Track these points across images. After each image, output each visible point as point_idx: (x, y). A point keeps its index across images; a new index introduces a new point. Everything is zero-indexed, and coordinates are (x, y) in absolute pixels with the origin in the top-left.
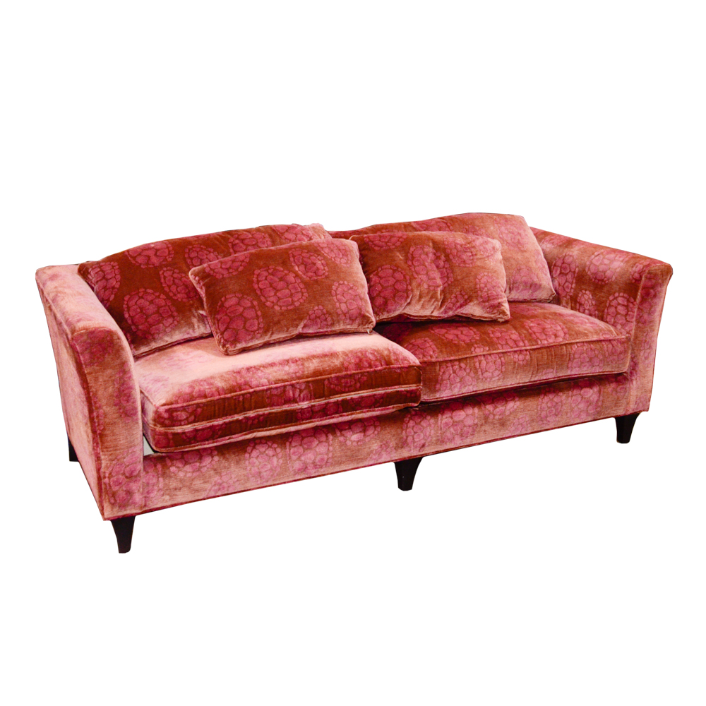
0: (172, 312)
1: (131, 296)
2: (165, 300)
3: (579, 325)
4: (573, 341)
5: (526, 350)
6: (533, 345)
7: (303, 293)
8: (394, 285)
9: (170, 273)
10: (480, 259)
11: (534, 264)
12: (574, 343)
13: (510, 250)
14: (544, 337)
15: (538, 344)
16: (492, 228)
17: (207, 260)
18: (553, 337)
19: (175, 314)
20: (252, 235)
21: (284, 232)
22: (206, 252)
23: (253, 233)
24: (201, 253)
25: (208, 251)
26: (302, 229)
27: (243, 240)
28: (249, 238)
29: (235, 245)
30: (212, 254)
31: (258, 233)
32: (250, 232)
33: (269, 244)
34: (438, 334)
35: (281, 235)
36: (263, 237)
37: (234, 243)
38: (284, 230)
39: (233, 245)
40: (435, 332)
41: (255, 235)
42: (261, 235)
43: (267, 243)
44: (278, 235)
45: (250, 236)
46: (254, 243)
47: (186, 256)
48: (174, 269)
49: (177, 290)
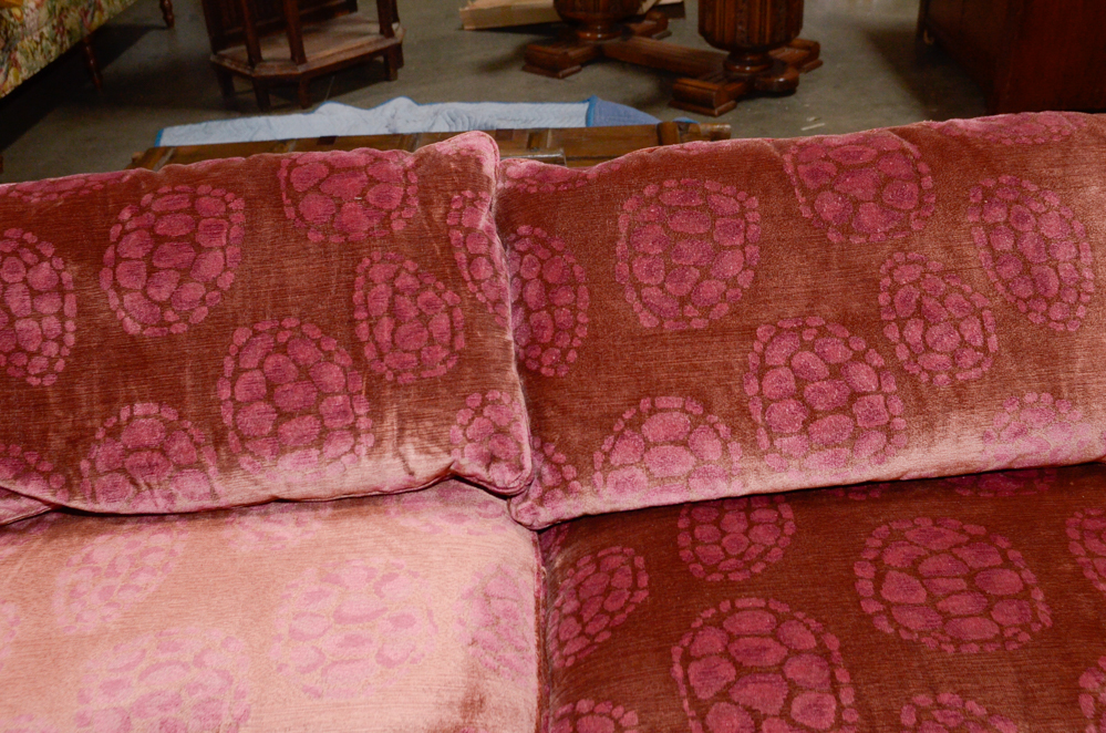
16: (1094, 189)
20: (195, 197)
21: (305, 193)
22: (29, 257)
23: (203, 189)
24: (14, 259)
25: (37, 252)
26: (373, 181)
27: (160, 215)
28: (178, 212)
29: (127, 233)
30: (46, 265)
31: (218, 192)
32: (196, 187)
33: (232, 236)
34: (690, 690)
35: (289, 201)
36: (223, 209)
37: (128, 227)
38: (311, 183)
39: (125, 233)
40: (686, 677)
41: (203, 200)
42: (223, 200)
43: (228, 233)
44: (279, 205)
45: (185, 205)
46: (182, 233)
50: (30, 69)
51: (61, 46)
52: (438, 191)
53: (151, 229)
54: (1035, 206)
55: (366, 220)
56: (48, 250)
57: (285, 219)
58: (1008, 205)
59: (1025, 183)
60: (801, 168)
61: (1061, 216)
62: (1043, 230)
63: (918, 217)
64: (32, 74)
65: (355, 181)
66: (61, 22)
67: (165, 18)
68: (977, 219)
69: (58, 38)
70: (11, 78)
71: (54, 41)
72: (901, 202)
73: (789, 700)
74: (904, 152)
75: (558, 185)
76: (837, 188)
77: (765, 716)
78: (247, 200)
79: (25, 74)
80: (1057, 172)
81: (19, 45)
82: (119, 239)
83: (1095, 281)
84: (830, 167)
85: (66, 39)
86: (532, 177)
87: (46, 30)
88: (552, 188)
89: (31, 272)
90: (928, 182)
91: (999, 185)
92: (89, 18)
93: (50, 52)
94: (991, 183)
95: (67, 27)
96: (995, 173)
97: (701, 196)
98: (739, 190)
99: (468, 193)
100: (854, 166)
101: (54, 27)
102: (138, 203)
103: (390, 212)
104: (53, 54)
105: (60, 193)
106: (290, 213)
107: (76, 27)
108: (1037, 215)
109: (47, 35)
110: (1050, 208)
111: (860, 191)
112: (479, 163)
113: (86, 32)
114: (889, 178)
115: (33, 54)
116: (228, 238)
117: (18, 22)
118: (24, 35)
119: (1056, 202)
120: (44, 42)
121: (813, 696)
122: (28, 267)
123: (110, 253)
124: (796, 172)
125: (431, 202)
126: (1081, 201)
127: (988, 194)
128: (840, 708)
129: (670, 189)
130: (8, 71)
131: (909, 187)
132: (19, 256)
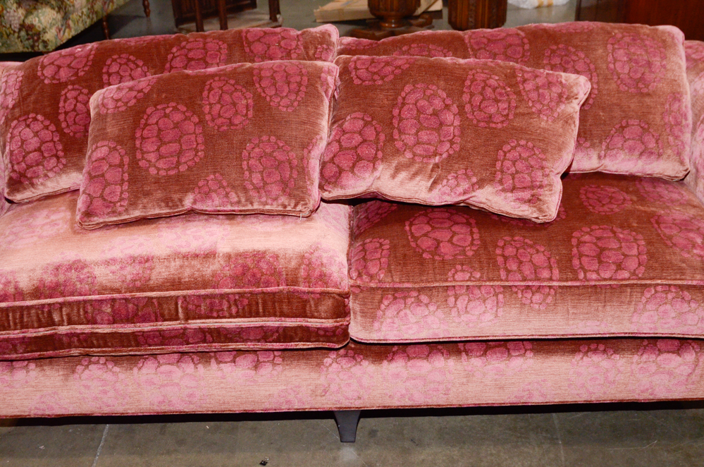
0: (57, 151)
1: (19, 121)
2: (52, 132)
3: (677, 250)
4: (648, 282)
5: (550, 287)
6: (567, 280)
7: (197, 151)
8: (356, 147)
9: (74, 93)
10: (523, 114)
11: (658, 119)
12: (650, 285)
13: (619, 92)
14: (596, 267)
15: (576, 279)
16: (600, 51)
17: (129, 78)
18: (614, 267)
19: (61, 154)
20: (205, 44)
21: (254, 42)
22: (132, 65)
23: (208, 40)
24: (125, 66)
25: (136, 64)
26: (283, 38)
27: (190, 50)
28: (198, 49)
29: (176, 57)
30: (139, 69)
31: (215, 41)
32: (206, 39)
33: (222, 58)
34: (412, 233)
35: (246, 45)
36: (218, 48)
37: (176, 55)
38: (256, 38)
39: (174, 57)
40: (410, 230)
41: (209, 44)
42: (218, 43)
43: (220, 58)
44: (242, 46)
45: (201, 45)
46: (200, 57)
47: (104, 70)
48: (83, 88)
49: (74, 120)
50: (75, 30)
51: (92, 20)
52: (312, 44)
53: (186, 55)
54: (575, 58)
55: (280, 54)
56: (140, 63)
57: (245, 52)
58: (561, 57)
59: (570, 48)
60: (472, 41)
61: (585, 62)
62: (576, 67)
63: (522, 61)
64: (76, 33)
65: (276, 38)
66: (92, 7)
67: (145, 11)
68: (548, 62)
69: (91, 16)
70: (66, 34)
71: (89, 17)
72: (515, 54)
73: (452, 237)
74: (518, 35)
75: (365, 46)
76: (487, 48)
77: (442, 241)
78: (228, 45)
79: (73, 33)
80: (585, 44)
81: (71, 16)
82: (172, 60)
83: (598, 89)
84: (485, 41)
85: (95, 16)
86: (354, 43)
87: (85, 10)
88: (362, 48)
89: (133, 72)
90: (527, 47)
91: (558, 48)
92: (106, 6)
93: (86, 22)
94: (555, 47)
95: (95, 10)
96: (557, 43)
97: (427, 51)
98: (444, 48)
99: (325, 46)
100: (496, 40)
101: (89, 9)
102: (179, 45)
103: (290, 50)
104: (88, 23)
105: (144, 41)
106: (247, 50)
107: (99, 10)
108: (574, 61)
109: (85, 13)
110: (580, 58)
111: (497, 50)
112: (330, 35)
113: (105, 14)
114: (510, 45)
115: (78, 22)
116: (220, 60)
117: (71, 4)
118: (74, 12)
119: (583, 56)
120: (84, 17)
121: (462, 236)
122: (131, 70)
123: (168, 65)
124: (470, 42)
125: (308, 48)
126: (594, 56)
127: (553, 52)
128: (473, 240)
129: (414, 48)
130: (65, 30)
131: (519, 49)
132: (127, 65)
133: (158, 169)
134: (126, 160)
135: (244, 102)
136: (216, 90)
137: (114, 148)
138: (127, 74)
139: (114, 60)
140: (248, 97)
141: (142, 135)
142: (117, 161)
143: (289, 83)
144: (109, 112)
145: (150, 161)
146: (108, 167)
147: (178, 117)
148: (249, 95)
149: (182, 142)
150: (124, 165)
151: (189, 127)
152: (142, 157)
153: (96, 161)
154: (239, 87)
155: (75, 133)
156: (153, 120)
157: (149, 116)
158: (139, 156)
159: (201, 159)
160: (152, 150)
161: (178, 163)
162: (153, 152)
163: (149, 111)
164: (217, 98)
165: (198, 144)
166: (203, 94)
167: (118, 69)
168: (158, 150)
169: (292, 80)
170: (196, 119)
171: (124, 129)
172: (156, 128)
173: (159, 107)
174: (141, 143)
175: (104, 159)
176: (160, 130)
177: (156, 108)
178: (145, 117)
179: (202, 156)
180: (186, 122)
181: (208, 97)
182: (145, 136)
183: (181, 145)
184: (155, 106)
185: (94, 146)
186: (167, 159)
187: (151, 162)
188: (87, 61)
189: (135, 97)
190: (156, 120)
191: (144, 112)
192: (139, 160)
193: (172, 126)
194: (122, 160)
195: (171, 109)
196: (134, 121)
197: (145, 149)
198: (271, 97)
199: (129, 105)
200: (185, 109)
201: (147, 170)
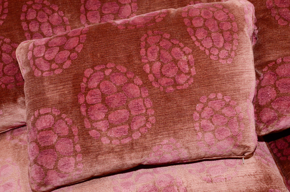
7: (147, 116)
22: (48, 11)
24: (42, 12)
25: (51, 9)
47: (22, 18)
48: (5, 37)
49: (3, 71)
56: (56, 8)
82: (85, 2)
122: (49, 16)
132: (44, 11)
133: (111, 139)
134: (75, 130)
135: (185, 58)
136: (154, 46)
137: (59, 116)
138: (45, 20)
139: (29, 7)
140: (187, 52)
141: (86, 101)
142: (66, 132)
143: (222, 32)
144: (44, 74)
145: (100, 131)
146: (57, 137)
147: (120, 80)
148: (187, 50)
149: (130, 107)
150: (74, 136)
151: (134, 90)
152: (92, 126)
153: (42, 130)
154: (175, 42)
155: (6, 85)
156: (94, 84)
157: (88, 79)
158: (87, 125)
159: (153, 125)
160: (100, 118)
161: (131, 131)
162: (102, 120)
163: (88, 72)
164: (156, 56)
165: (147, 109)
166: (141, 52)
167: (35, 15)
168: (106, 117)
169: (224, 28)
170: (139, 82)
171: (65, 94)
172: (99, 92)
173: (96, 68)
174: (87, 111)
175: (50, 129)
176: (103, 95)
177: (94, 69)
178: (85, 80)
179: (154, 122)
180: (130, 85)
181: (146, 55)
182: (89, 102)
183: (130, 111)
184: (93, 67)
185: (36, 113)
186: (119, 128)
187: (102, 131)
188: (3, 9)
189: (69, 58)
190: (96, 84)
191: (82, 75)
192: (89, 130)
193: (115, 90)
194: (70, 130)
195: (111, 70)
196: (73, 86)
197: (92, 118)
198: (209, 50)
199: (65, 67)
200: (125, 70)
201: (99, 140)
